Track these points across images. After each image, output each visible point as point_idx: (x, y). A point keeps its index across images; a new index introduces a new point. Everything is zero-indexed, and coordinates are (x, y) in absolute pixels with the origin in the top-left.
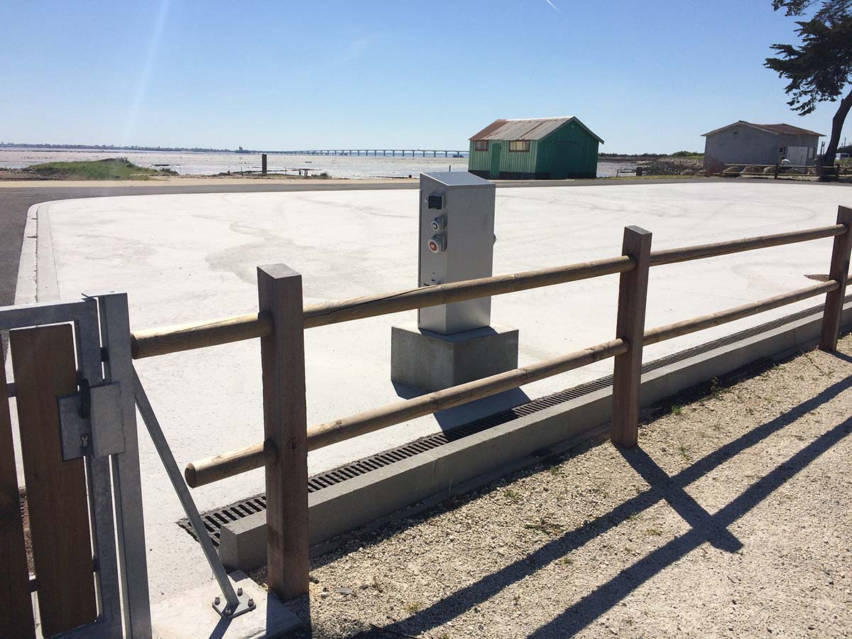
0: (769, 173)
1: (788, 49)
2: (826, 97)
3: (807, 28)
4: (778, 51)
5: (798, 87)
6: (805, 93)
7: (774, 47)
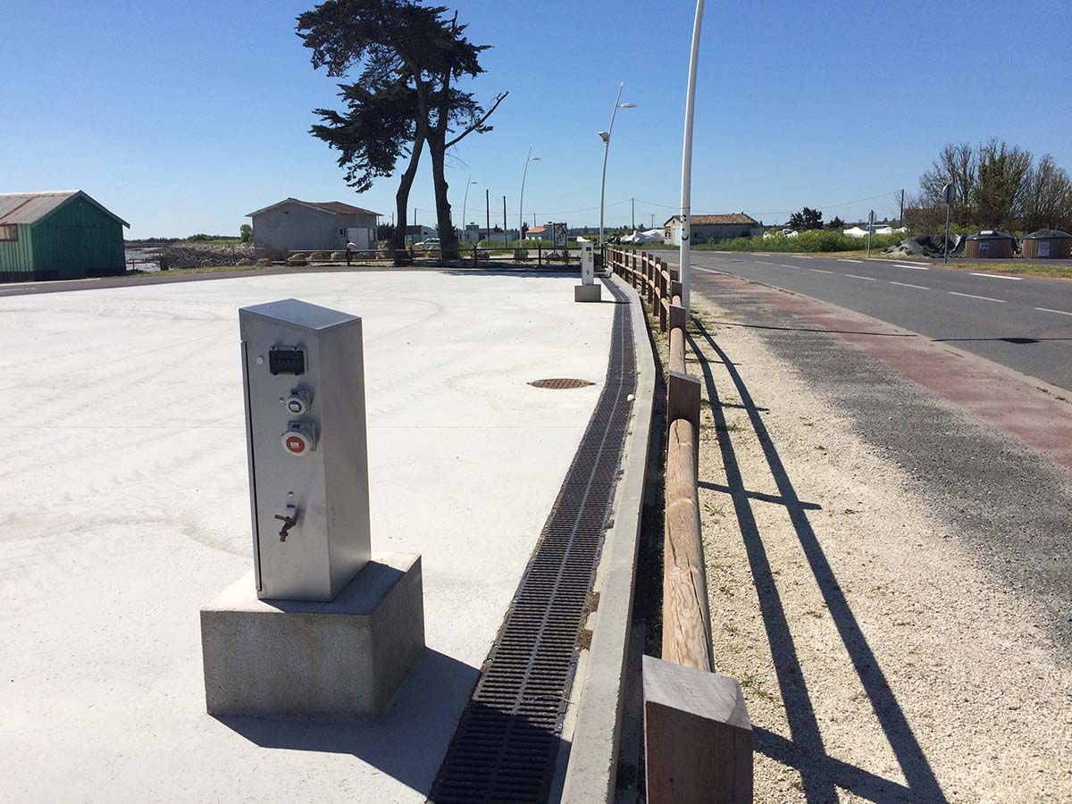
0: (338, 258)
1: (333, 116)
2: (381, 172)
3: (351, 92)
4: (322, 117)
5: (350, 161)
6: (360, 167)
7: (318, 112)
